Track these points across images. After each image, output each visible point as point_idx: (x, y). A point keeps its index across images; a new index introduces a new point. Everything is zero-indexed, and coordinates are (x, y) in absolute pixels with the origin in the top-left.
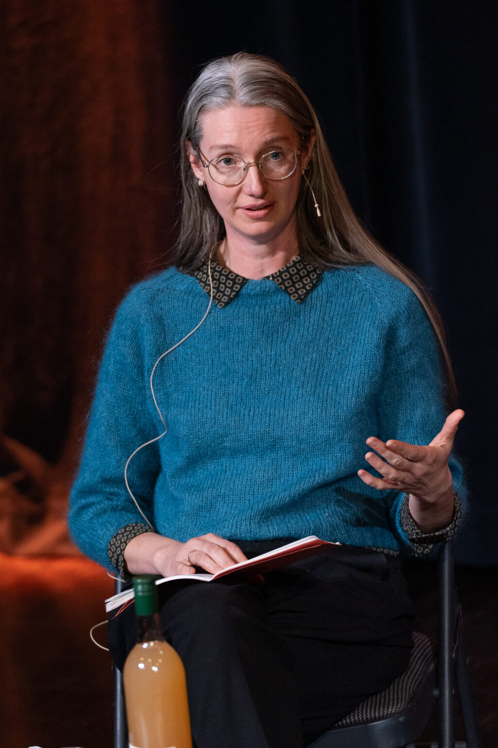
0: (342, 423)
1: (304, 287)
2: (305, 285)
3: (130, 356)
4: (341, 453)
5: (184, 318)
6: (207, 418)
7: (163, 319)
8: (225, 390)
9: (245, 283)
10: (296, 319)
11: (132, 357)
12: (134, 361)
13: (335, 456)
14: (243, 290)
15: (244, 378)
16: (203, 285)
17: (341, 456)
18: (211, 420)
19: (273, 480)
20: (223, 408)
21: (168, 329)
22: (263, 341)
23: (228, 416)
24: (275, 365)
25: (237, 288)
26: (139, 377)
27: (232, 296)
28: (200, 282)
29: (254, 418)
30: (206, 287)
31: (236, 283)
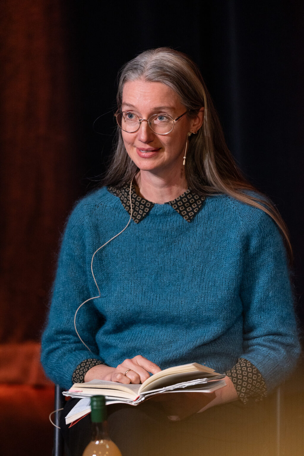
0: (218, 308)
1: (193, 211)
2: (193, 209)
3: (78, 250)
4: (218, 327)
5: (112, 227)
6: (128, 300)
7: (98, 227)
8: (141, 281)
9: (153, 207)
10: (187, 232)
11: (79, 251)
12: (80, 253)
13: (213, 329)
14: (152, 211)
15: (153, 273)
16: (125, 205)
17: (217, 329)
18: (131, 302)
19: (173, 343)
20: (139, 293)
21: (101, 234)
22: (165, 248)
23: (142, 299)
24: (173, 265)
25: (146, 210)
26: (84, 264)
27: (143, 216)
28: (122, 203)
29: (160, 302)
30: (127, 207)
31: (146, 207)
